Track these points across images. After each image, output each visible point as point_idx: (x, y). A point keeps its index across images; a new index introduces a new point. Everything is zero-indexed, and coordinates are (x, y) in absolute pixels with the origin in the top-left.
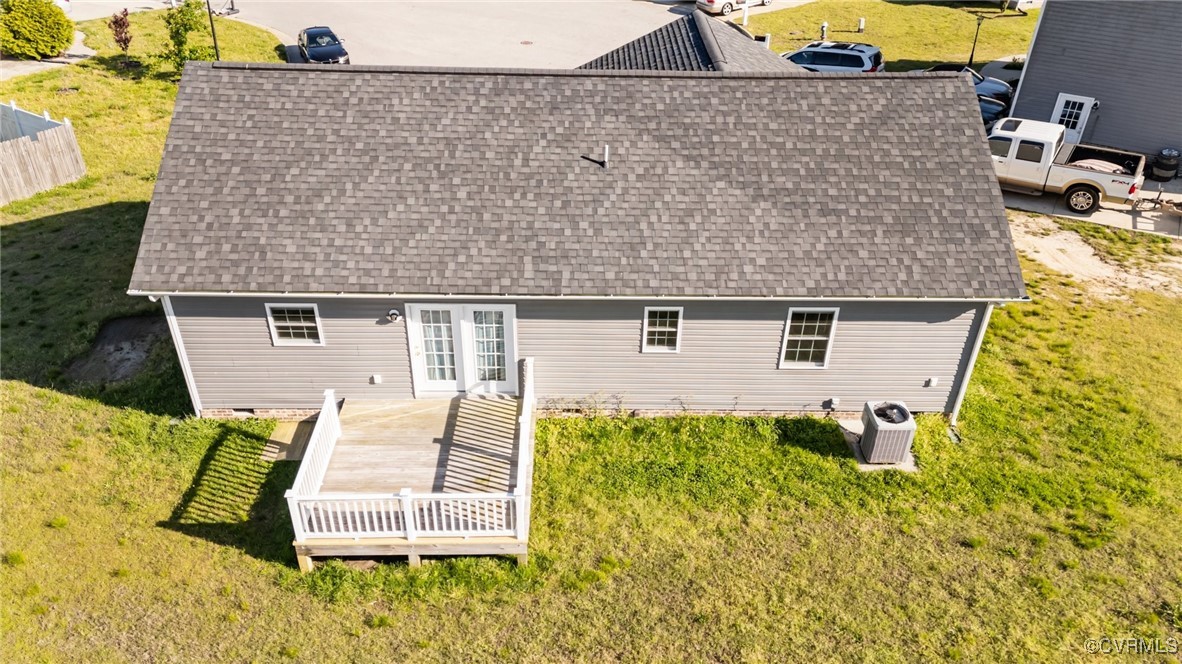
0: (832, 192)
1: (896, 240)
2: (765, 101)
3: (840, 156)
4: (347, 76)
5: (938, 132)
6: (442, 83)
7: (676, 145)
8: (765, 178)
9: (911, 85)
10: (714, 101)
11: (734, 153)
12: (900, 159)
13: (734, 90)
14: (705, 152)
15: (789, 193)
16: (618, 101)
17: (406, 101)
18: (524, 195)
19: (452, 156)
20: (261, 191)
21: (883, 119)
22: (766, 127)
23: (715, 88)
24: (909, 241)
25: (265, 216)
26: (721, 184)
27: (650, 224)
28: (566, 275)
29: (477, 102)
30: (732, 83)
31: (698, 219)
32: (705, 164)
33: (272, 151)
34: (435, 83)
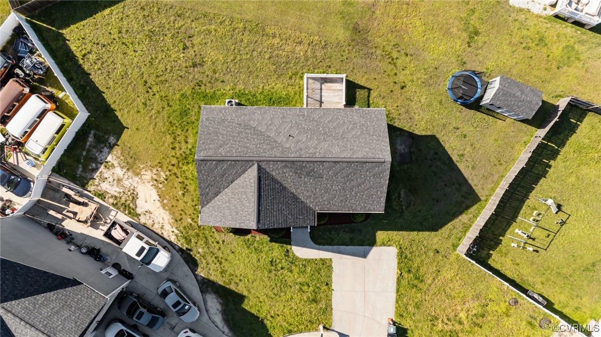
0: (238, 129)
1: (226, 118)
2: (249, 151)
3: (234, 137)
4: (352, 157)
5: (209, 142)
6: (328, 155)
7: (272, 140)
8: (252, 132)
9: (211, 155)
10: (262, 151)
11: (259, 138)
12: (220, 136)
13: (256, 154)
14: (265, 138)
15: (247, 129)
16: (285, 151)
17: (336, 151)
18: (307, 128)
19: (324, 138)
20: (365, 129)
21: (221, 146)
22: (250, 144)
23: (261, 154)
24: (223, 118)
25: (363, 124)
26: (263, 131)
27: (279, 122)
28: (298, 112)
29: (320, 150)
30: (257, 156)
31: (269, 123)
32: (266, 135)
33: (365, 138)
34: (330, 155)
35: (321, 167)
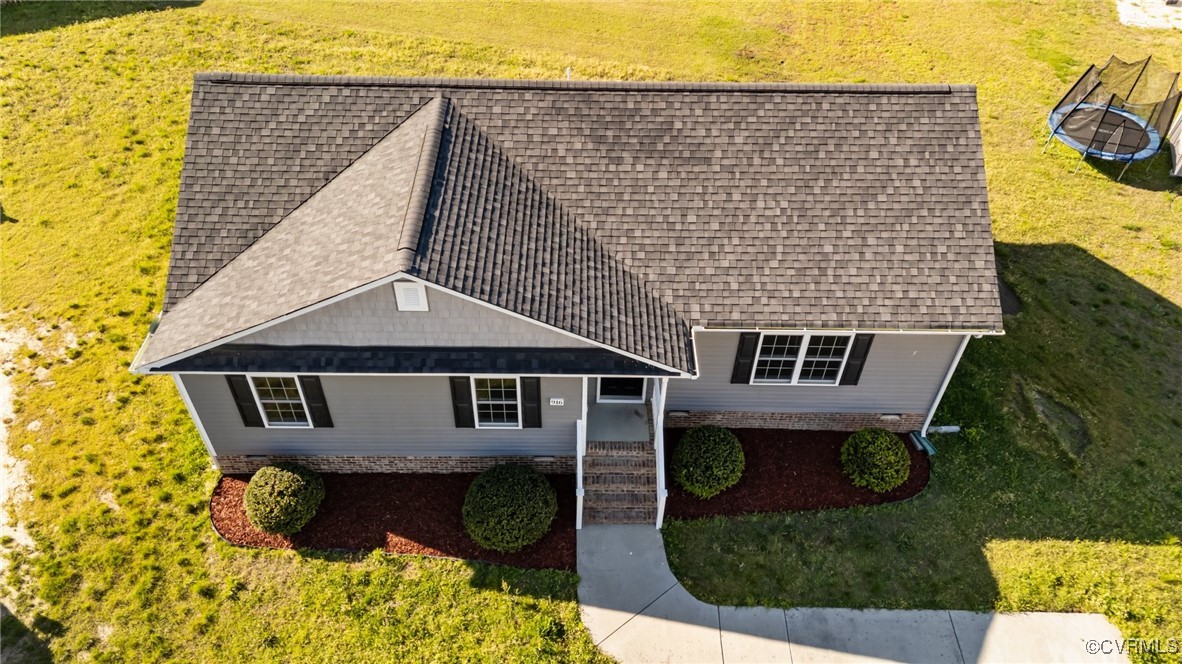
35: (699, 112)
